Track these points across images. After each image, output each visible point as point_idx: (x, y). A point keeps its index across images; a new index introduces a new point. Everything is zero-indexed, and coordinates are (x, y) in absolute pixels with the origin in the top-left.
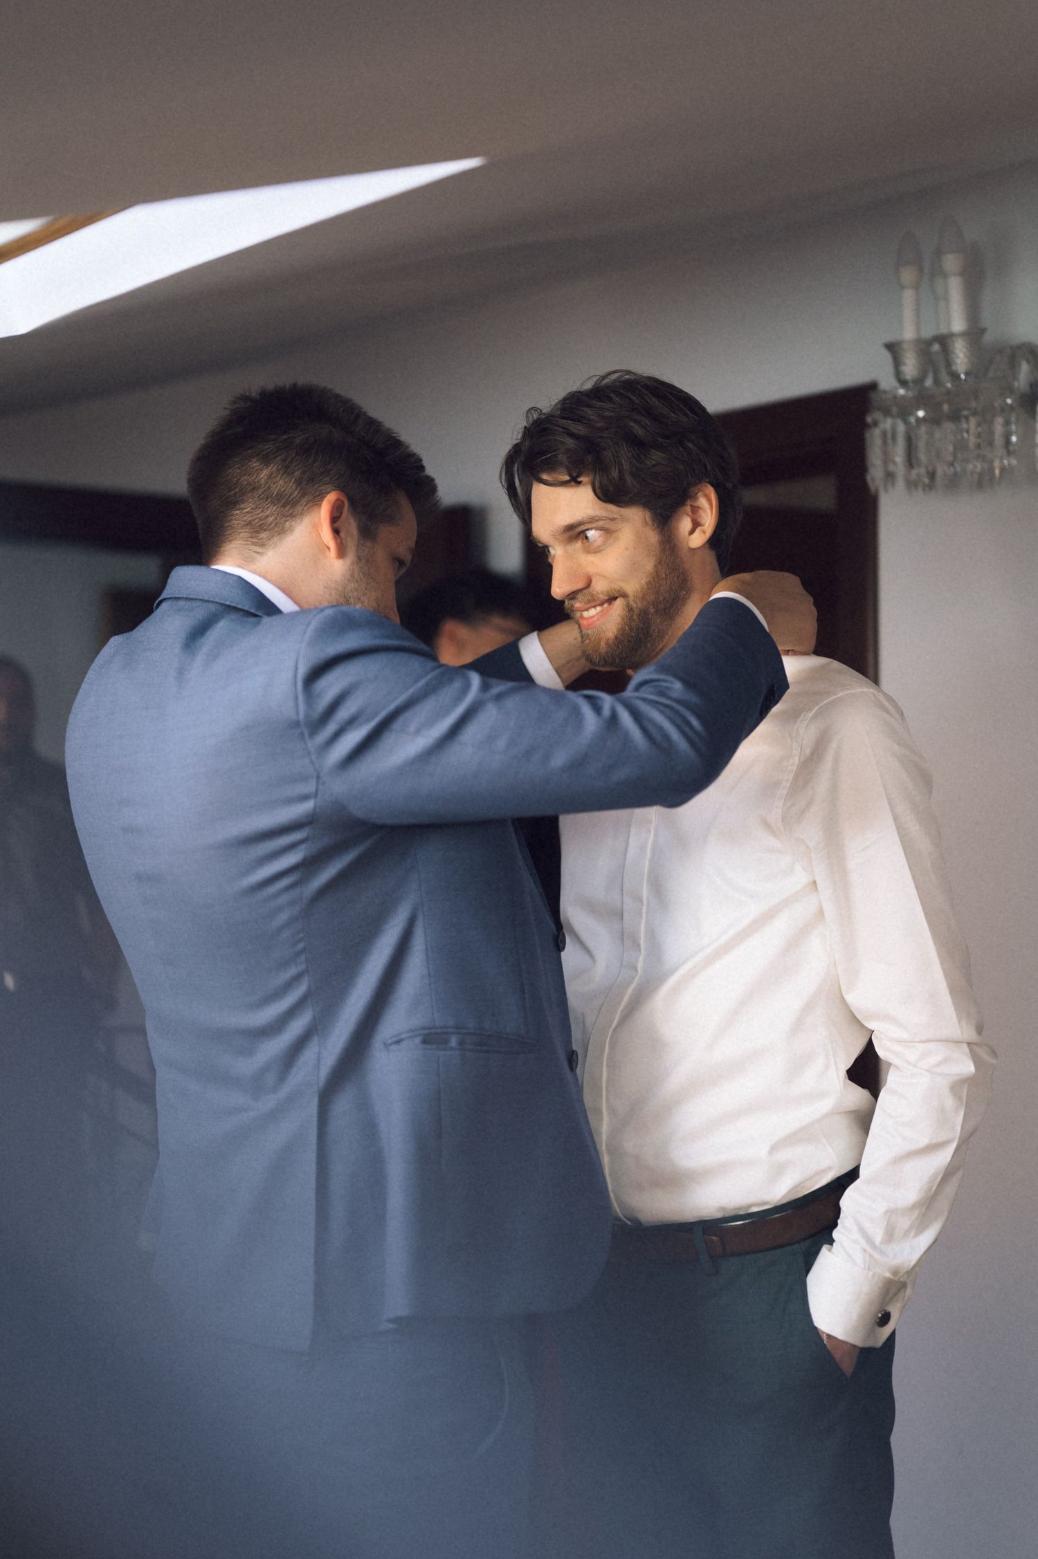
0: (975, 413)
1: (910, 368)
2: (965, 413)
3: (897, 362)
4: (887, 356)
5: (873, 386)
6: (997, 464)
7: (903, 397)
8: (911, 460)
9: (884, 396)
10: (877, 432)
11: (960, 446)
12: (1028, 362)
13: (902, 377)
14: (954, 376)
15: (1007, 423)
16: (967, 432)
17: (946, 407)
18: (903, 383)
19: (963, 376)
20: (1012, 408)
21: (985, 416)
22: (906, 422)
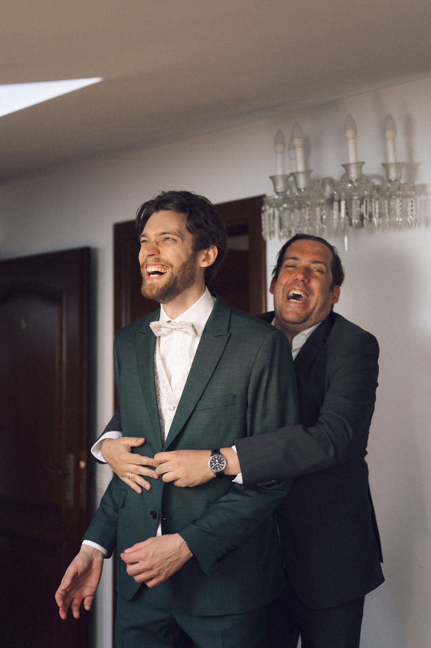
0: (308, 206)
1: (280, 187)
2: (304, 205)
3: (275, 184)
4: (271, 182)
5: (264, 196)
6: (317, 227)
7: (278, 199)
8: (281, 226)
9: (269, 199)
10: (267, 214)
11: (302, 220)
12: (330, 185)
13: (277, 191)
14: (299, 190)
15: (321, 210)
16: (305, 213)
17: (296, 203)
18: (278, 193)
19: (303, 190)
20: (323, 204)
21: (312, 208)
22: (278, 210)
